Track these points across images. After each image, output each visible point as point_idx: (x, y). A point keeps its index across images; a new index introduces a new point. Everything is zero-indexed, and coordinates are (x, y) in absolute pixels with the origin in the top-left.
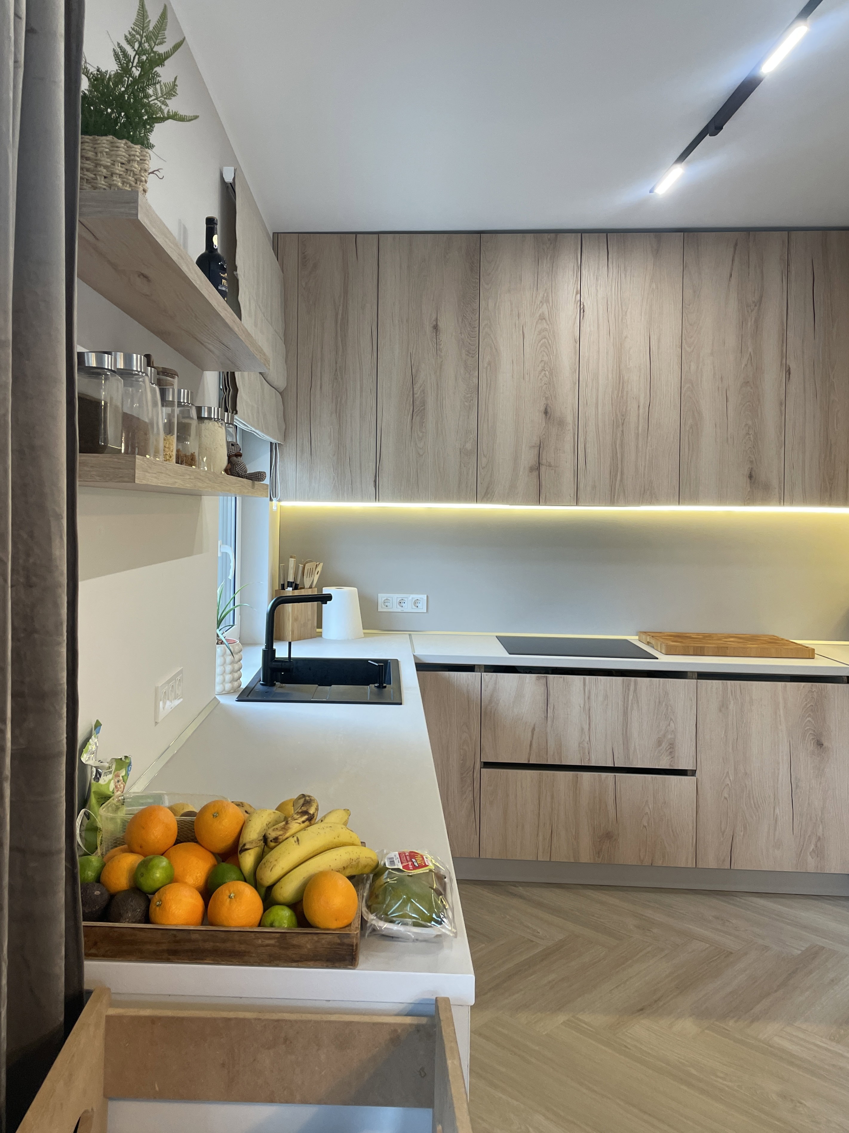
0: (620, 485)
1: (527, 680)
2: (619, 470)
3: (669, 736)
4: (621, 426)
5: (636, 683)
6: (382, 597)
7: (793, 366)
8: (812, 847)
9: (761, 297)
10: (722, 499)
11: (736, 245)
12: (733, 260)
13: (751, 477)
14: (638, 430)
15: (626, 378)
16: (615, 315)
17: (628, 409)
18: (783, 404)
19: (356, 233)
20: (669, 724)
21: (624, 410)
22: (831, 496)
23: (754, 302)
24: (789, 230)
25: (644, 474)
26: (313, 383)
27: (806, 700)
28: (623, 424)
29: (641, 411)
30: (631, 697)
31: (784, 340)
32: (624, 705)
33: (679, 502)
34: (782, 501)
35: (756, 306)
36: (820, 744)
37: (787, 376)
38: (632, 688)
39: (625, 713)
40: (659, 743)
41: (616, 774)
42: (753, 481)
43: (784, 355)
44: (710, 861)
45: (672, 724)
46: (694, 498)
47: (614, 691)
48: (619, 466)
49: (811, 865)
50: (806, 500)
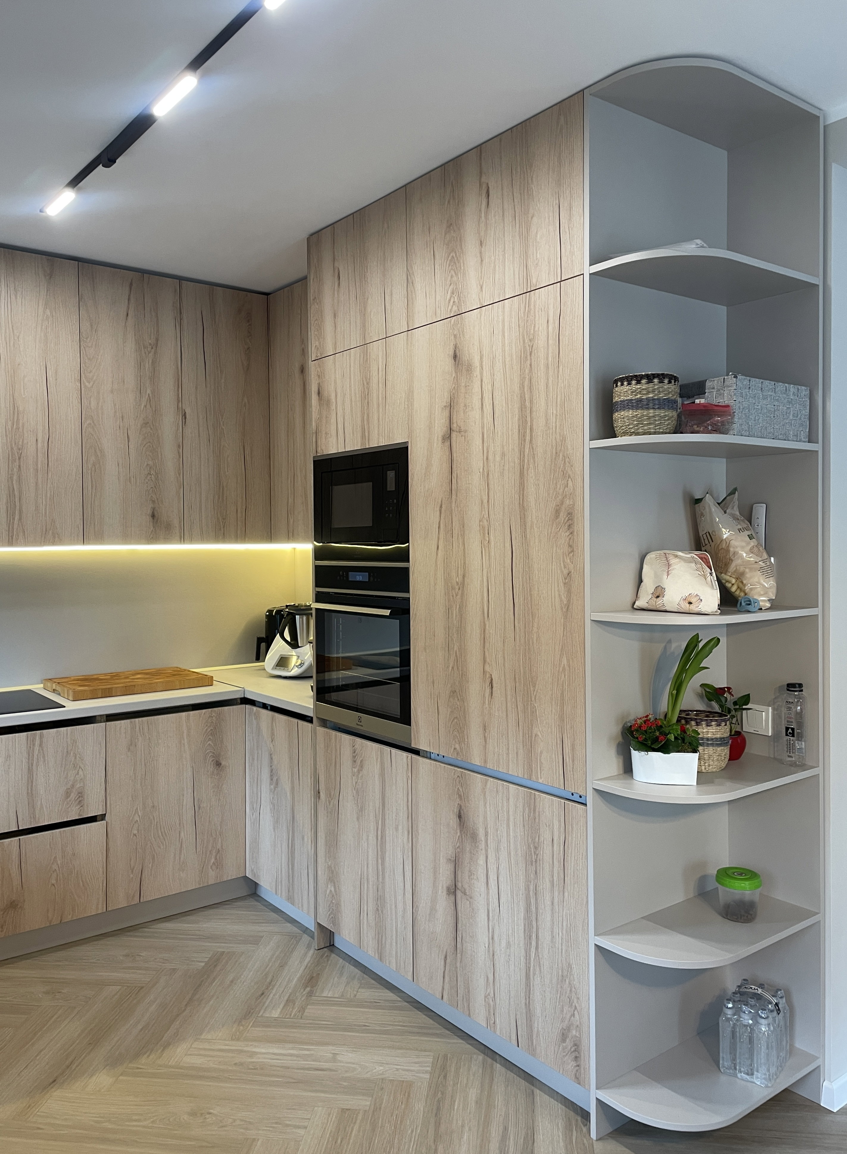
0: (18, 524)
2: (18, 508)
3: (78, 786)
4: (17, 460)
5: (41, 736)
7: (188, 411)
8: (213, 860)
9: (157, 340)
10: (126, 538)
11: (131, 285)
12: (129, 300)
13: (153, 516)
14: (37, 465)
15: (21, 409)
16: (5, 338)
17: (25, 441)
18: (180, 446)
20: (78, 772)
21: (21, 443)
22: (224, 534)
23: (150, 344)
24: (180, 279)
25: (46, 513)
27: (207, 726)
28: (19, 458)
29: (39, 445)
30: (36, 752)
31: (179, 385)
32: (29, 762)
33: (84, 541)
34: (182, 539)
35: (152, 348)
36: (218, 764)
37: (184, 420)
38: (37, 742)
39: (30, 770)
40: (68, 794)
41: (21, 837)
42: (155, 521)
43: (179, 400)
44: (120, 901)
45: (81, 772)
46: (99, 538)
47: (17, 749)
48: (17, 504)
49: (212, 877)
50: (204, 538)
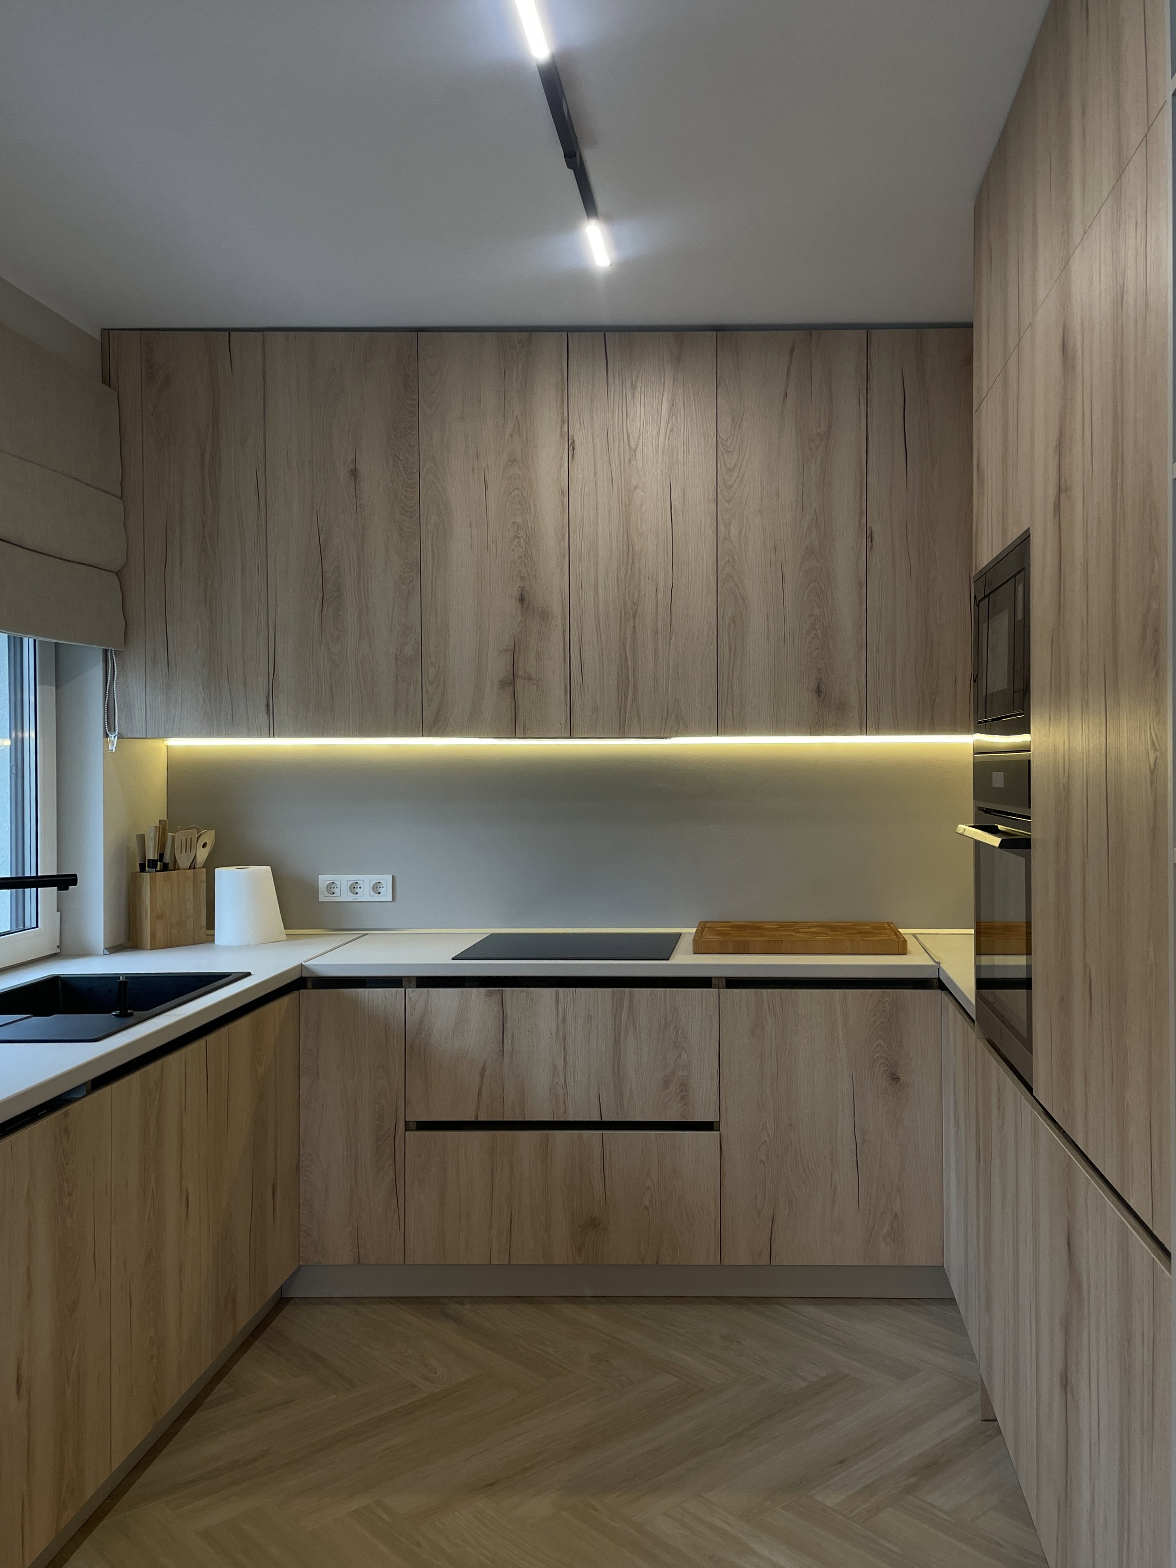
0: (632, 706)
1: (473, 997)
2: (631, 684)
3: (681, 1074)
4: (631, 620)
5: (631, 997)
6: (324, 880)
7: (877, 528)
8: (886, 1228)
9: (830, 426)
10: (778, 725)
11: (792, 350)
12: (788, 373)
13: (819, 691)
14: (656, 624)
15: (637, 548)
16: (619, 454)
17: (642, 593)
18: (864, 584)
19: (229, 330)
20: (680, 1055)
21: (636, 596)
22: (932, 717)
23: (819, 435)
24: (868, 328)
25: (667, 690)
26: (169, 557)
27: (875, 1015)
28: (634, 616)
29: (660, 596)
30: (624, 1017)
31: (863, 490)
32: (615, 1031)
33: (718, 731)
34: (863, 726)
35: (822, 440)
36: (895, 1078)
37: (869, 544)
38: (626, 1003)
39: (617, 1041)
40: (666, 1083)
41: (605, 1132)
42: (822, 698)
43: (864, 512)
44: (741, 1256)
45: (684, 1056)
46: (741, 724)
47: (600, 1009)
48: (631, 677)
49: (885, 1254)
50: (898, 724)
